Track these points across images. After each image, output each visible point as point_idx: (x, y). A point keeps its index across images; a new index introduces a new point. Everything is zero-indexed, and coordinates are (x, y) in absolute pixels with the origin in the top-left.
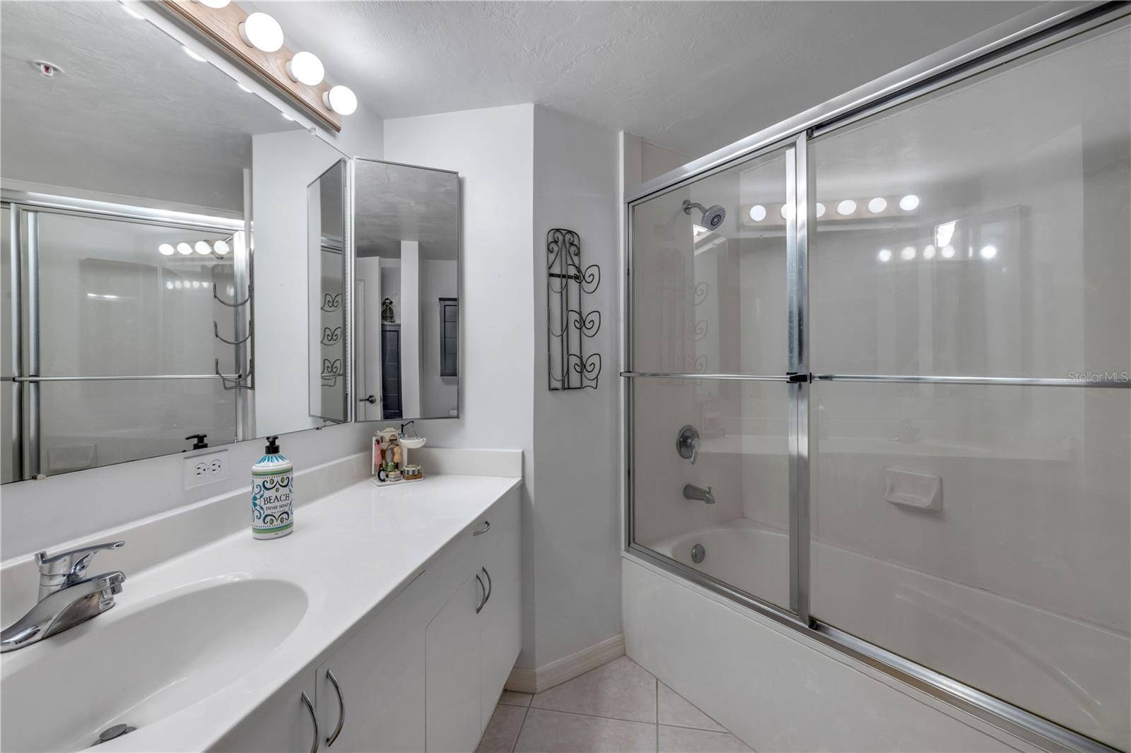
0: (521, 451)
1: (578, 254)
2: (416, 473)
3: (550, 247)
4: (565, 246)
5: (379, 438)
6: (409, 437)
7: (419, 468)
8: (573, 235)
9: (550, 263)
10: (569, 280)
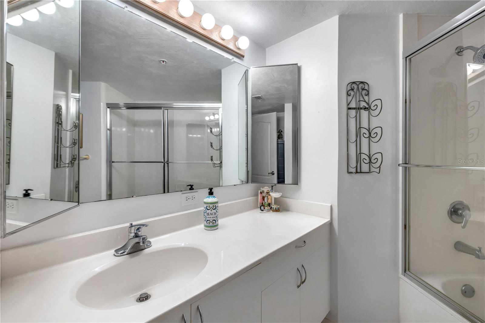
0: (330, 205)
1: (368, 95)
2: (277, 209)
3: (349, 93)
4: (359, 91)
5: (262, 191)
6: (275, 192)
7: (278, 207)
8: (364, 84)
9: (348, 102)
10: (361, 110)
